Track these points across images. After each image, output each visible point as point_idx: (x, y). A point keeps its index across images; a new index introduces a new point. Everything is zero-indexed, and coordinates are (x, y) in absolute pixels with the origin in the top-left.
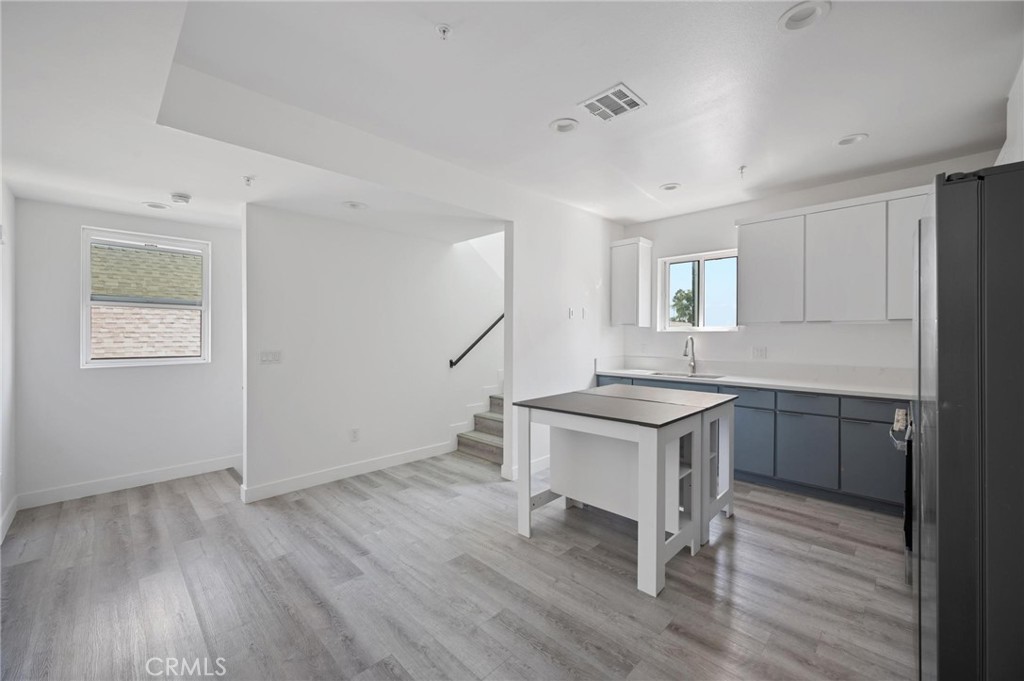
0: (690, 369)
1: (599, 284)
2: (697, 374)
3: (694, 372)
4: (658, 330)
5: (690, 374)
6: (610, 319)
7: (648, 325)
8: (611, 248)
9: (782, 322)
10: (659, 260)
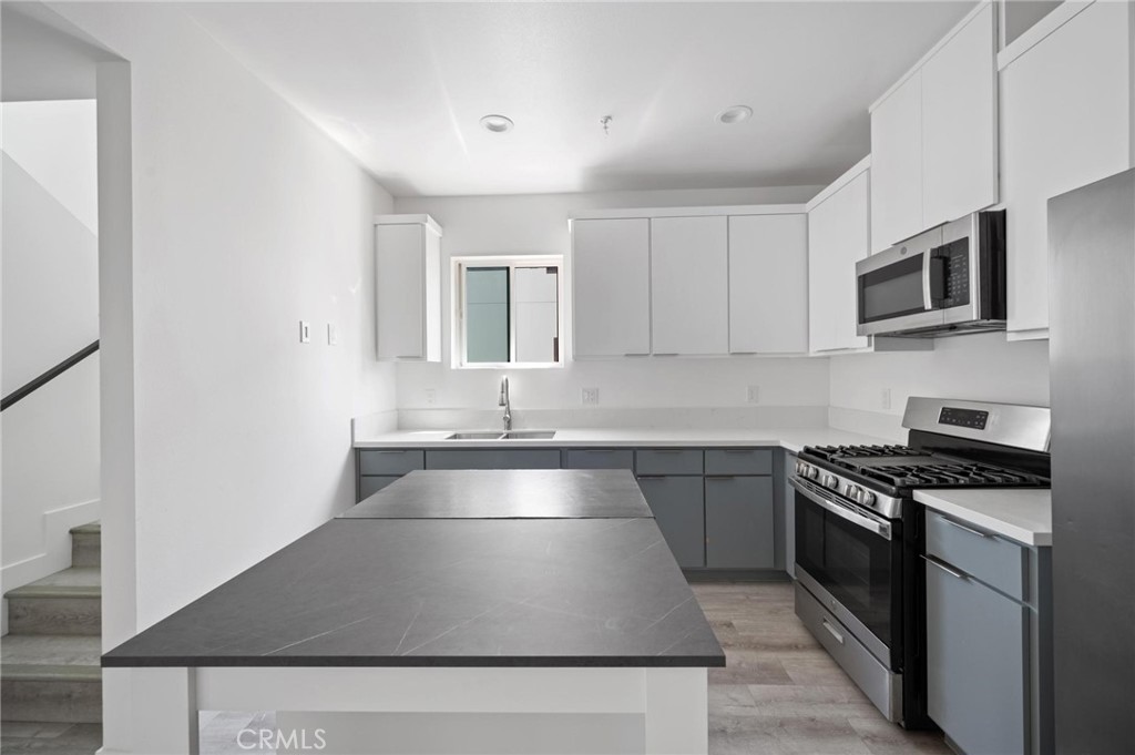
0: (503, 423)
1: (357, 289)
2: (514, 430)
3: (509, 427)
4: (453, 367)
5: (505, 432)
6: (376, 348)
7: (438, 360)
8: (376, 226)
9: (627, 355)
10: (453, 259)
